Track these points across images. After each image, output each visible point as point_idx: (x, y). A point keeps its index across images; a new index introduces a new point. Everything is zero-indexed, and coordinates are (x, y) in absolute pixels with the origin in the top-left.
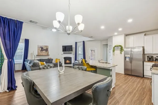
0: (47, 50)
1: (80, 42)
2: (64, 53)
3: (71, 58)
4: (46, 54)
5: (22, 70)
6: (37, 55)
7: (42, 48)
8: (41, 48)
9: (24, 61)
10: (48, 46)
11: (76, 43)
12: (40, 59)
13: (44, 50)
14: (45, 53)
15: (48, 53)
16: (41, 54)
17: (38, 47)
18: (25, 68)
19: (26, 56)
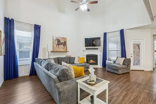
0: (65, 44)
1: (114, 32)
2: (86, 49)
3: (97, 55)
4: (63, 50)
5: (30, 75)
6: (51, 52)
7: (59, 41)
8: (57, 41)
9: (33, 61)
10: (66, 38)
11: (105, 34)
12: (57, 57)
13: (61, 44)
14: (63, 48)
15: (67, 48)
16: (58, 50)
17: (53, 39)
18: (34, 73)
19: (36, 53)
